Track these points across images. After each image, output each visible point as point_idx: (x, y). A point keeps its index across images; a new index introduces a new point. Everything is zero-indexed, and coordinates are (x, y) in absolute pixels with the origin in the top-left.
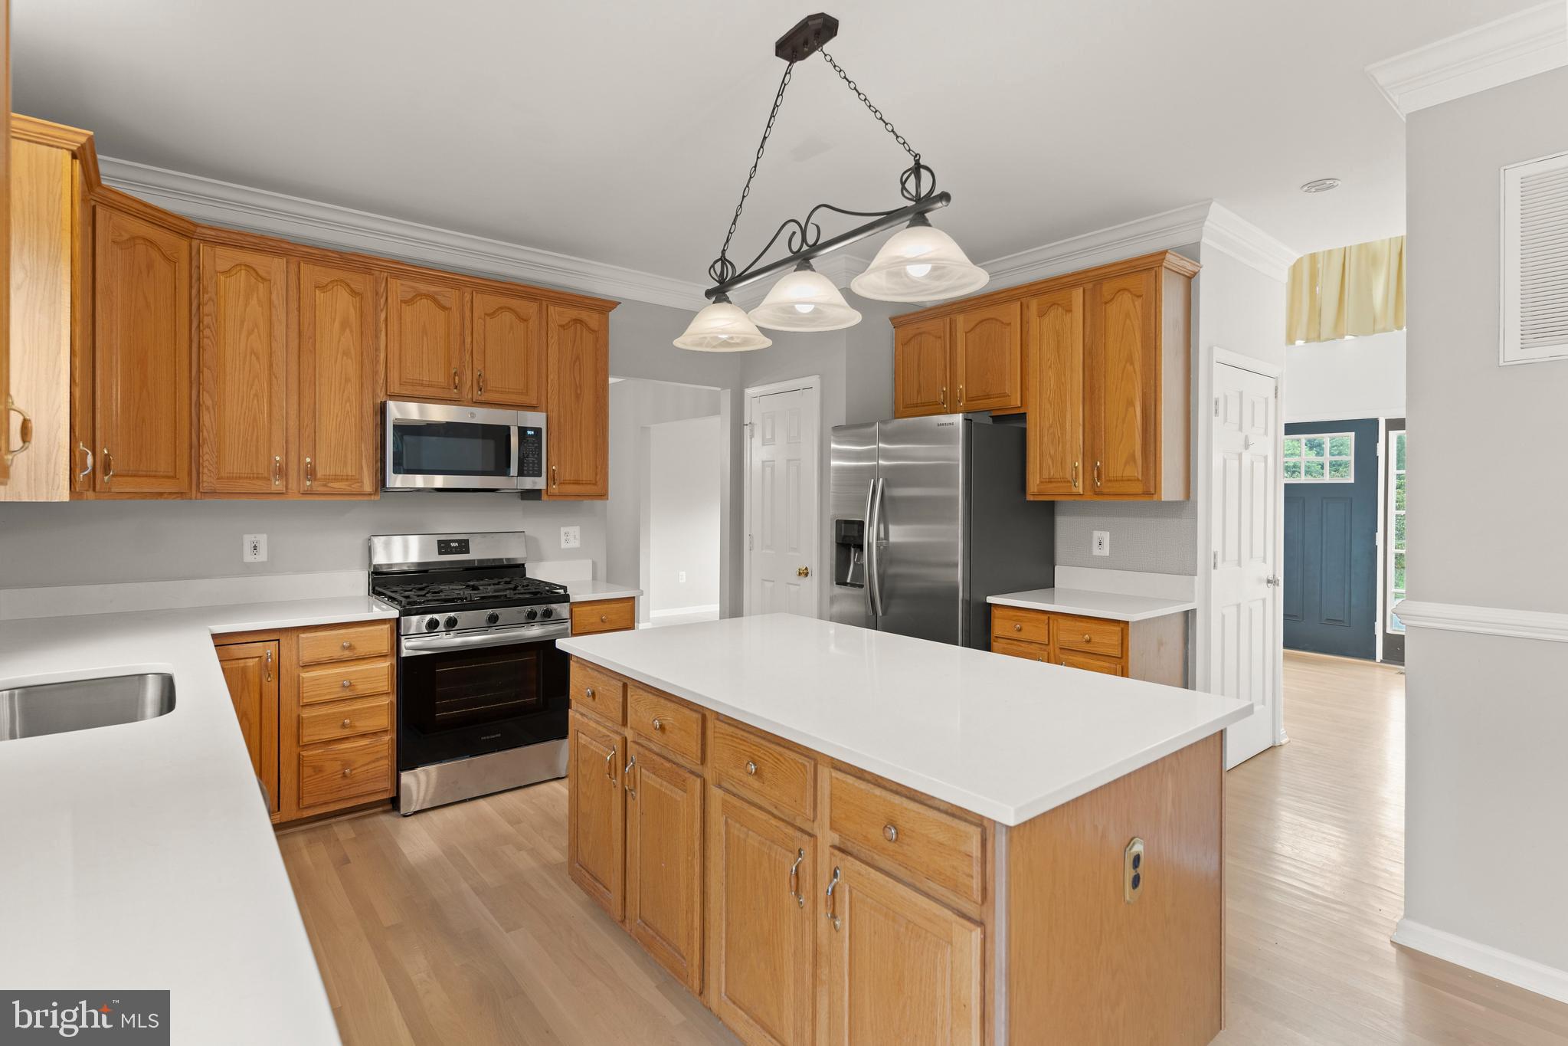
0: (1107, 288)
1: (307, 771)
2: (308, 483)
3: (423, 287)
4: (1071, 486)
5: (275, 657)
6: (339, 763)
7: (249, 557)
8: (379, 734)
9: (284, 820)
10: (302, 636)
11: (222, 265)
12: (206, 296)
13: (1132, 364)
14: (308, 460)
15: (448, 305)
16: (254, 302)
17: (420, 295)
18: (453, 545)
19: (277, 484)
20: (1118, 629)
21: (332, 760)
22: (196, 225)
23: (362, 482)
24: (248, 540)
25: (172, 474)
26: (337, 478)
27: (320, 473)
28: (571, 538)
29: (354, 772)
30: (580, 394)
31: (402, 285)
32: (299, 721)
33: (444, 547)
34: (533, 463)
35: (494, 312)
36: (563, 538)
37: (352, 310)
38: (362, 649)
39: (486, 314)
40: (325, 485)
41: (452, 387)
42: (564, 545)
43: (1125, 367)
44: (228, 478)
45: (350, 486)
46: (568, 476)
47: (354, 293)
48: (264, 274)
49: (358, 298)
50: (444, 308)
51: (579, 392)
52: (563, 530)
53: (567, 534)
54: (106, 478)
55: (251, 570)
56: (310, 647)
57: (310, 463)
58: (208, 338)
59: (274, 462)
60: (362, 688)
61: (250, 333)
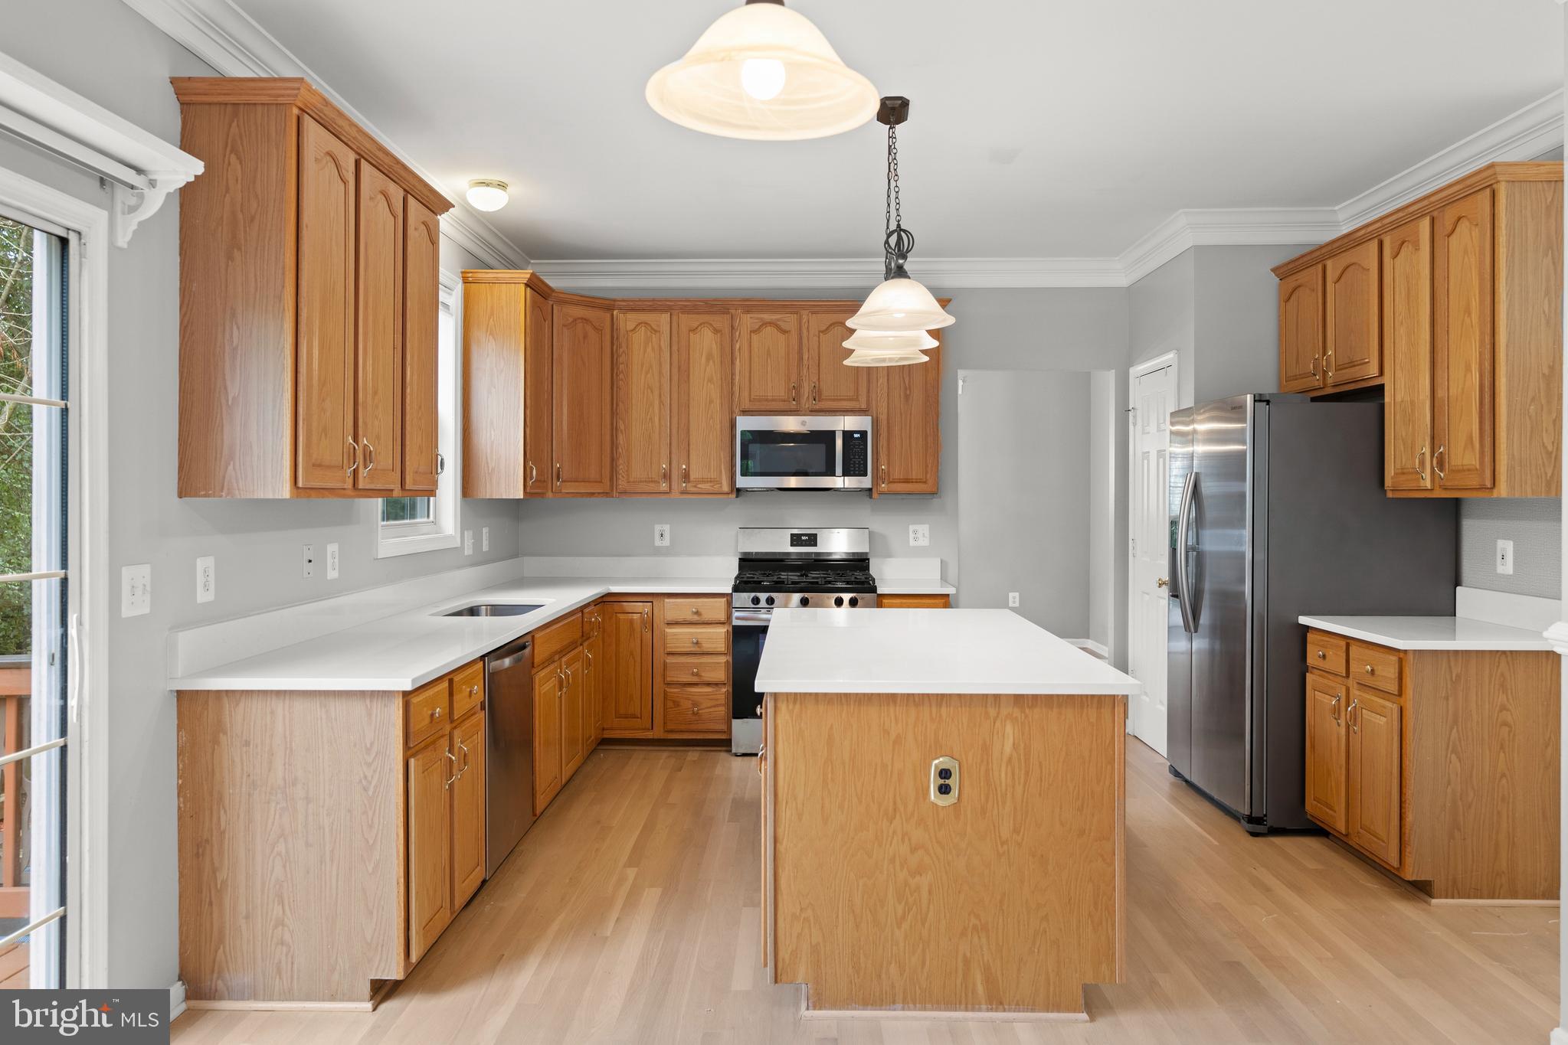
0: (1449, 216)
1: (670, 704)
2: (684, 485)
3: (767, 317)
4: (1418, 479)
5: (650, 614)
6: (690, 702)
7: (658, 543)
8: (720, 686)
9: (656, 737)
10: (667, 600)
11: (631, 326)
12: (621, 350)
13: (1470, 315)
14: (684, 467)
15: (788, 329)
16: (649, 349)
17: (765, 324)
18: (803, 538)
19: (664, 486)
20: (1394, 659)
21: (686, 699)
22: (615, 300)
23: (721, 483)
24: (658, 528)
25: (599, 480)
26: (703, 481)
27: (692, 477)
28: (919, 535)
29: (700, 712)
30: (910, 395)
31: (751, 318)
32: (665, 664)
33: (796, 540)
34: (859, 464)
35: (827, 329)
36: (911, 535)
37: (714, 346)
38: (707, 616)
39: (820, 332)
40: (695, 487)
41: (791, 400)
42: (912, 543)
43: (1463, 320)
44: (634, 482)
45: (712, 486)
46: (897, 474)
47: (716, 331)
48: (655, 328)
49: (719, 335)
50: (784, 332)
51: (908, 392)
52: (912, 528)
53: (915, 532)
54: (558, 483)
55: (658, 552)
56: (672, 610)
57: (685, 469)
58: (622, 380)
59: (661, 468)
60: (707, 646)
61: (647, 373)
